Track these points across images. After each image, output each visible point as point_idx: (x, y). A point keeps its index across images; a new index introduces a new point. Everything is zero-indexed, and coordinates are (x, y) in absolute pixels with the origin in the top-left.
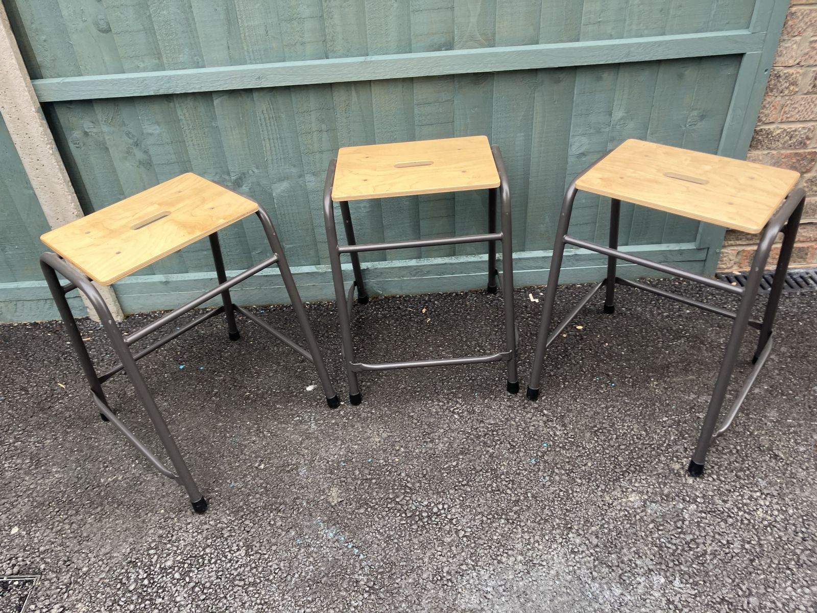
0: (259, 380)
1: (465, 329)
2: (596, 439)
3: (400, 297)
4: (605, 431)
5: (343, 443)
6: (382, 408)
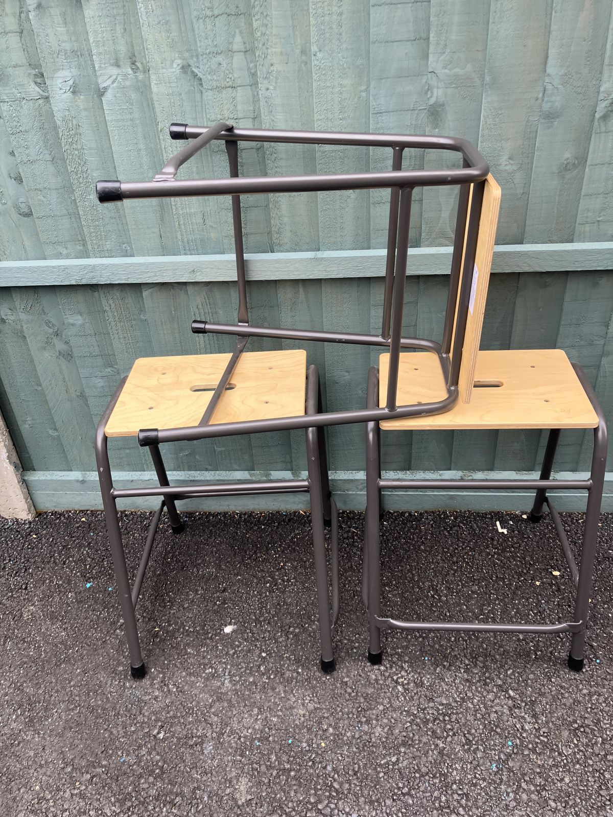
0: (172, 612)
1: (418, 563)
2: (576, 742)
3: (343, 512)
4: (587, 730)
5: (260, 712)
6: (310, 666)
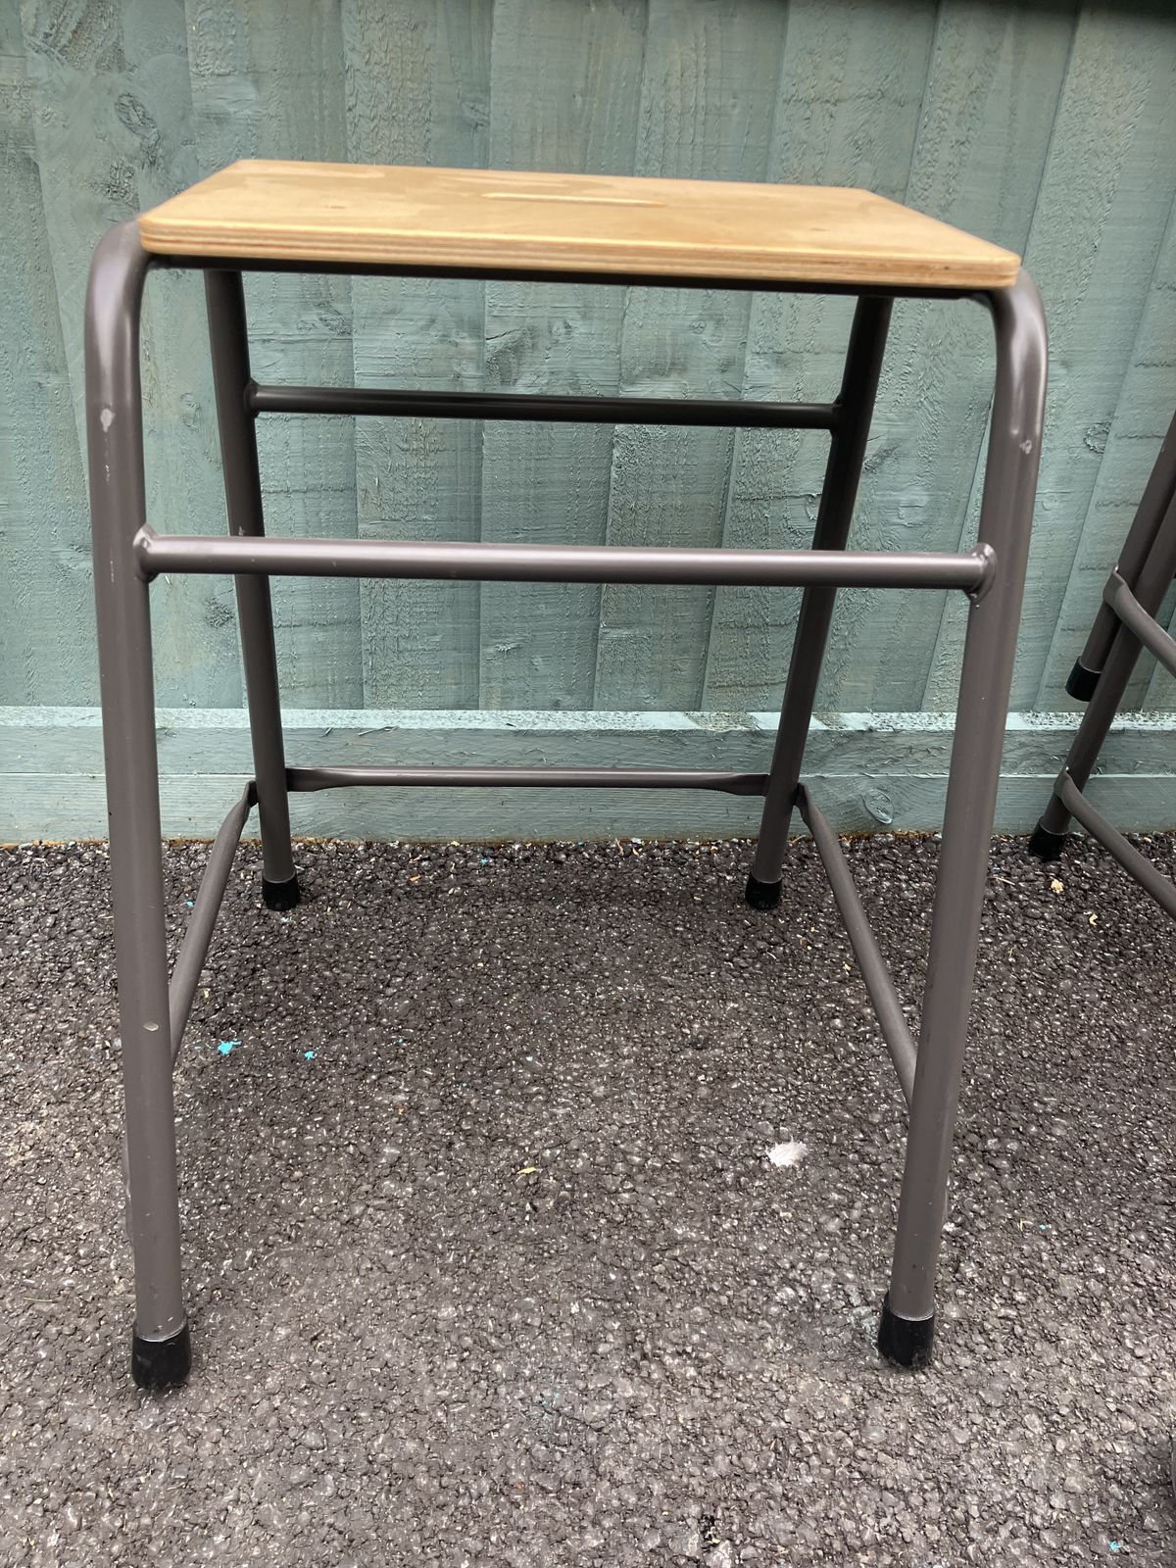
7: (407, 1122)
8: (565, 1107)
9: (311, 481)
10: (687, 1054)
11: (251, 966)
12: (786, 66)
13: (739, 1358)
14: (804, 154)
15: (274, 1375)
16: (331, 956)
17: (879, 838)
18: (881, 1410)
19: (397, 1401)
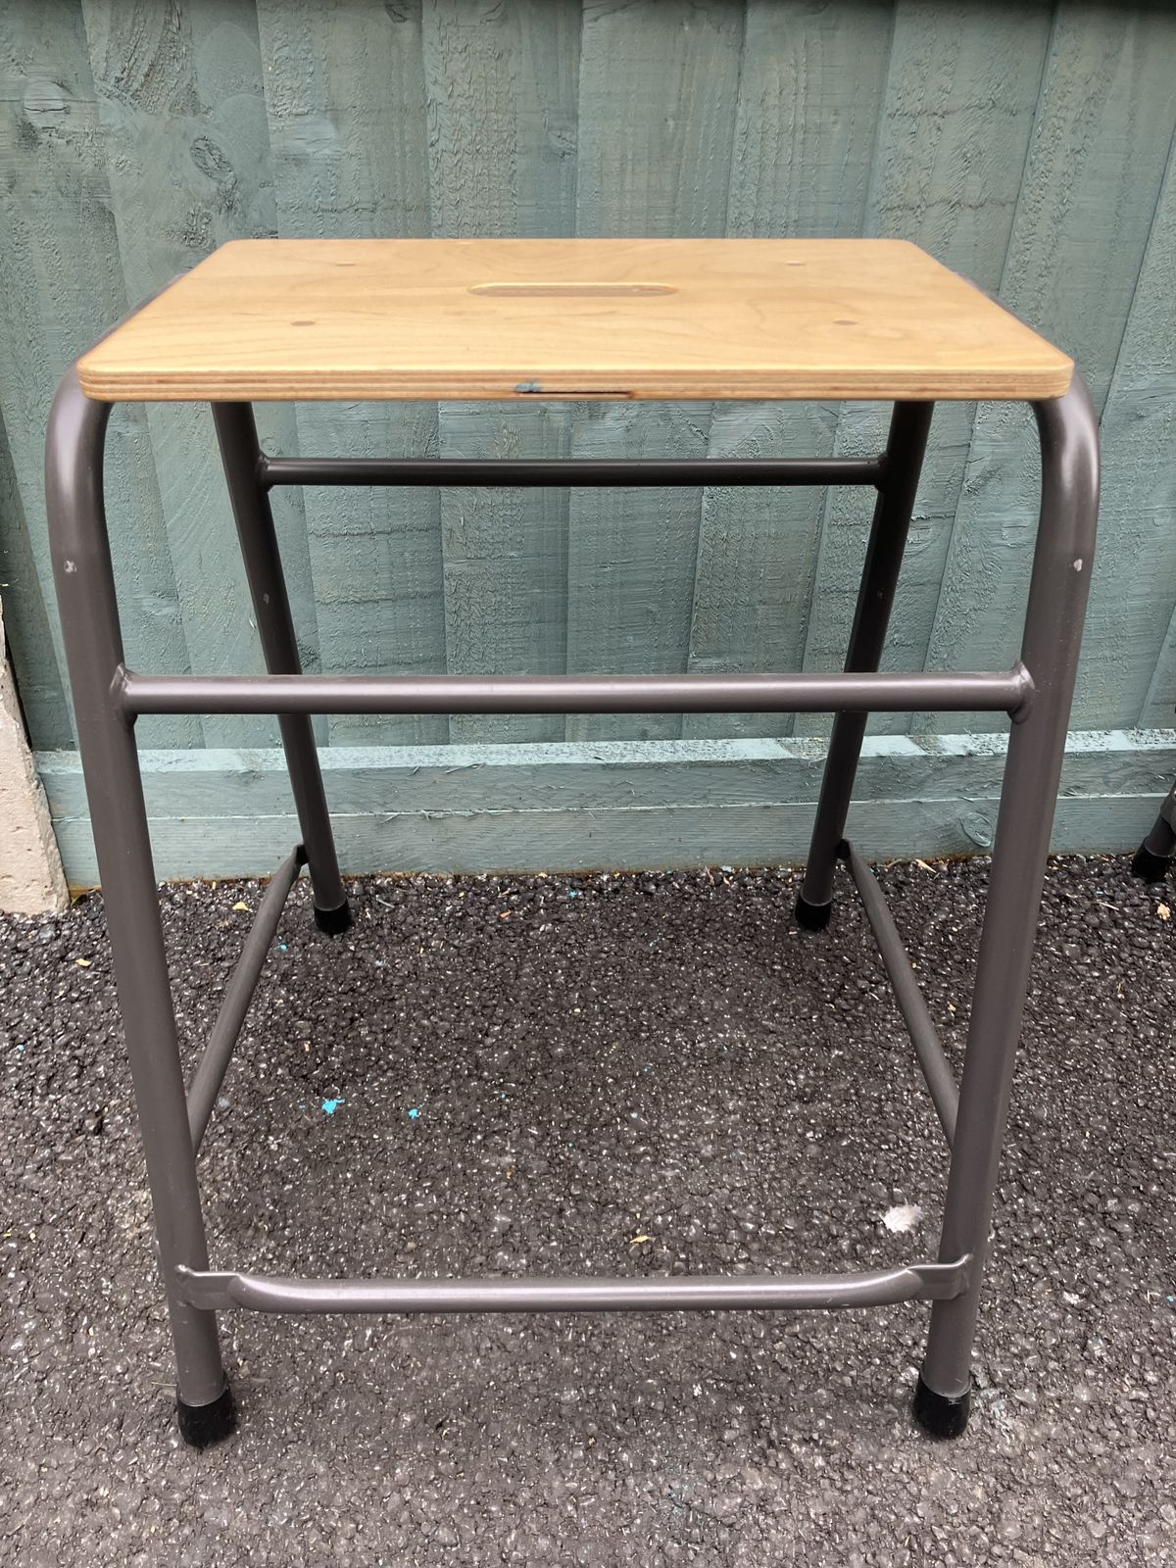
0: (669, 1174)
7: (516, 1187)
8: (674, 1169)
9: (396, 523)
10: (794, 1108)
11: (349, 1015)
12: (891, 79)
13: (867, 1447)
14: (908, 169)
15: (402, 1465)
16: (427, 1003)
17: (977, 861)
18: (1015, 1503)
19: (526, 1495)
